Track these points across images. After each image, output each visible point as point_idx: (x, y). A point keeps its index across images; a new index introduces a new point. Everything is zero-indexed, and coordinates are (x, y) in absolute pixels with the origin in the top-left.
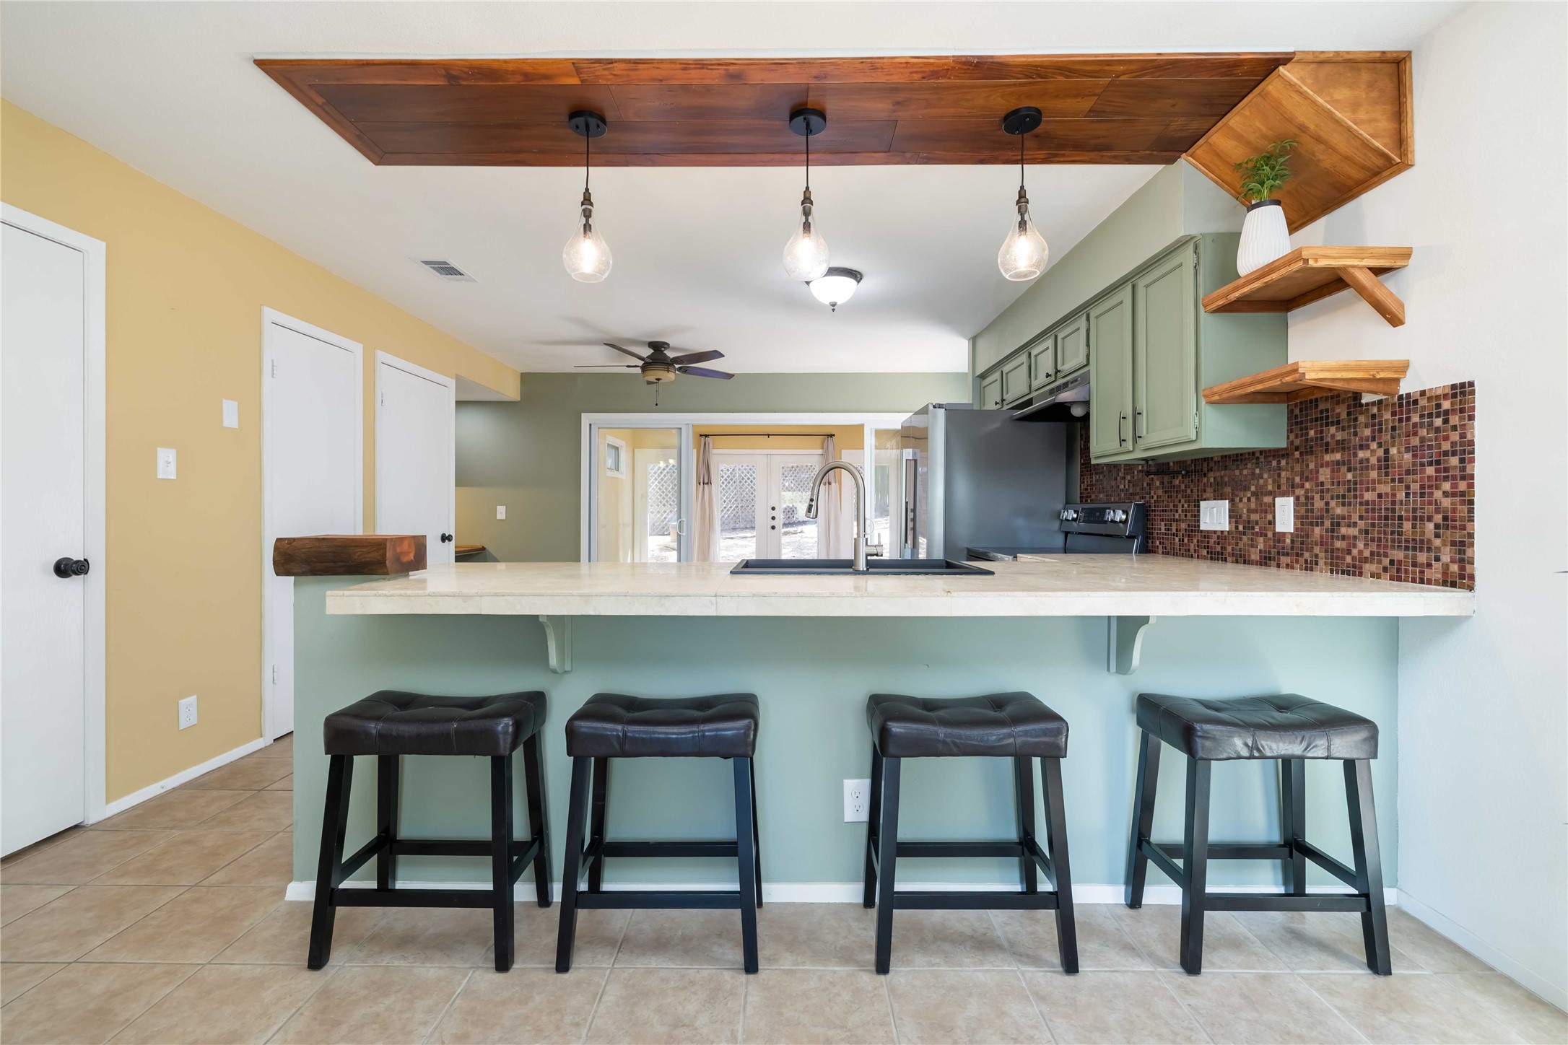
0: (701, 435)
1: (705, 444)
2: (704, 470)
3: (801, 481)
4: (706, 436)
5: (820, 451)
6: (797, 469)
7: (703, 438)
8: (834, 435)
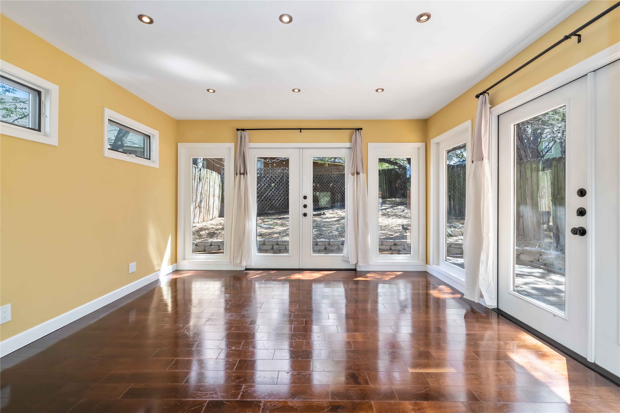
0: (238, 130)
1: (241, 138)
2: (240, 162)
3: (323, 184)
4: (243, 130)
5: (348, 145)
6: (321, 177)
7: (239, 132)
8: (361, 129)
